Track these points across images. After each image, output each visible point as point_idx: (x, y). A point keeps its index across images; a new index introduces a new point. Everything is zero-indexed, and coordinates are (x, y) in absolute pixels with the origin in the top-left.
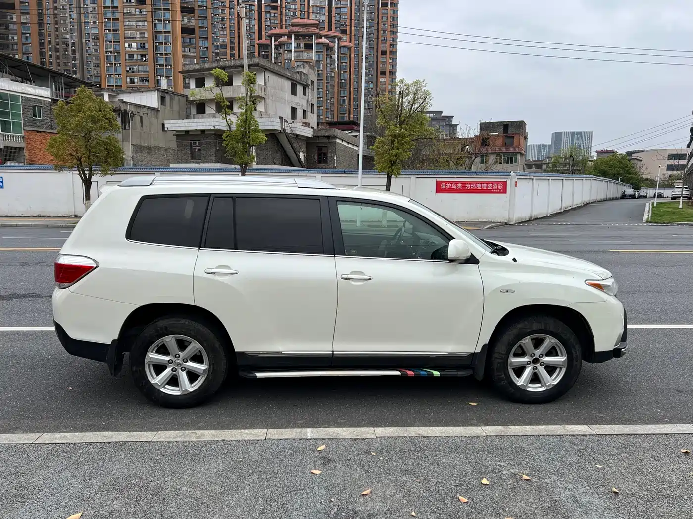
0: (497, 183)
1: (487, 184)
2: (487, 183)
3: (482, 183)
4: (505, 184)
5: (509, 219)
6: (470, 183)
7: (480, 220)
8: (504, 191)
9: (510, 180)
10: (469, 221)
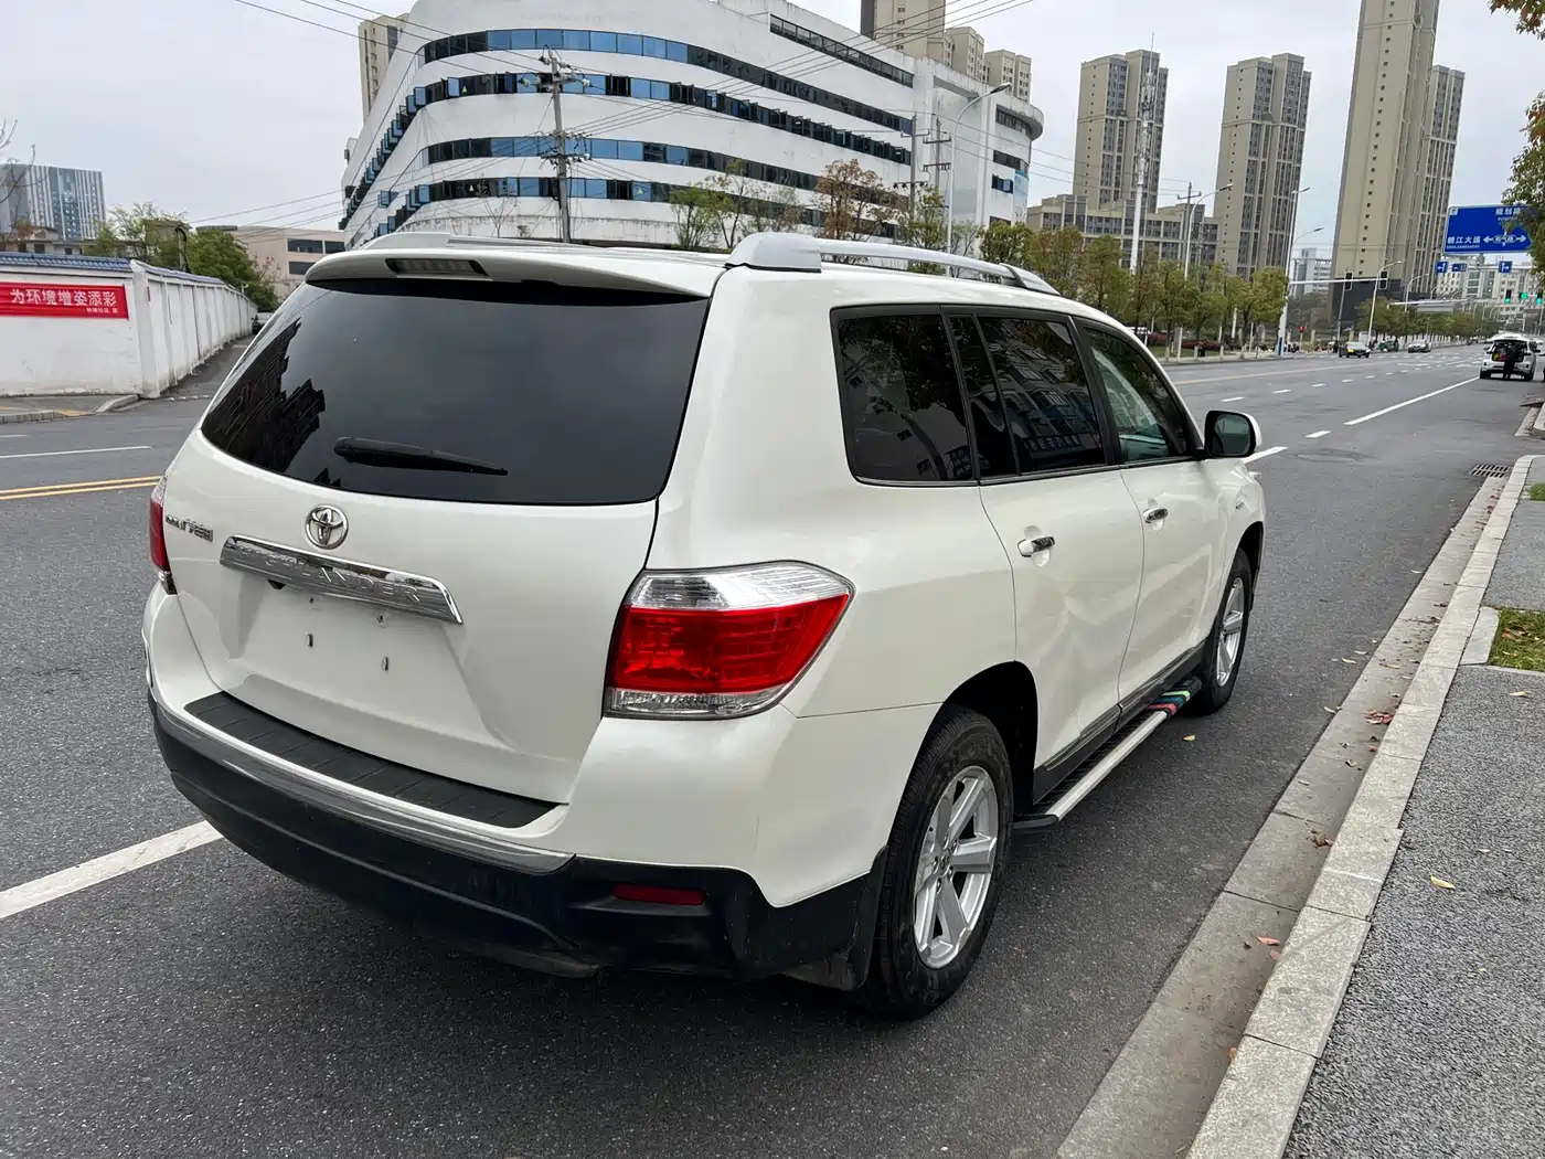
0: (102, 289)
1: (70, 291)
2: (72, 289)
3: (57, 288)
4: (120, 293)
5: (145, 383)
6: (23, 288)
7: (69, 391)
8: (122, 312)
9: (131, 281)
10: (35, 393)
